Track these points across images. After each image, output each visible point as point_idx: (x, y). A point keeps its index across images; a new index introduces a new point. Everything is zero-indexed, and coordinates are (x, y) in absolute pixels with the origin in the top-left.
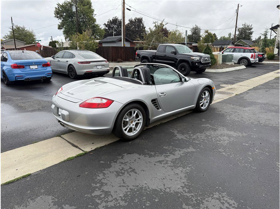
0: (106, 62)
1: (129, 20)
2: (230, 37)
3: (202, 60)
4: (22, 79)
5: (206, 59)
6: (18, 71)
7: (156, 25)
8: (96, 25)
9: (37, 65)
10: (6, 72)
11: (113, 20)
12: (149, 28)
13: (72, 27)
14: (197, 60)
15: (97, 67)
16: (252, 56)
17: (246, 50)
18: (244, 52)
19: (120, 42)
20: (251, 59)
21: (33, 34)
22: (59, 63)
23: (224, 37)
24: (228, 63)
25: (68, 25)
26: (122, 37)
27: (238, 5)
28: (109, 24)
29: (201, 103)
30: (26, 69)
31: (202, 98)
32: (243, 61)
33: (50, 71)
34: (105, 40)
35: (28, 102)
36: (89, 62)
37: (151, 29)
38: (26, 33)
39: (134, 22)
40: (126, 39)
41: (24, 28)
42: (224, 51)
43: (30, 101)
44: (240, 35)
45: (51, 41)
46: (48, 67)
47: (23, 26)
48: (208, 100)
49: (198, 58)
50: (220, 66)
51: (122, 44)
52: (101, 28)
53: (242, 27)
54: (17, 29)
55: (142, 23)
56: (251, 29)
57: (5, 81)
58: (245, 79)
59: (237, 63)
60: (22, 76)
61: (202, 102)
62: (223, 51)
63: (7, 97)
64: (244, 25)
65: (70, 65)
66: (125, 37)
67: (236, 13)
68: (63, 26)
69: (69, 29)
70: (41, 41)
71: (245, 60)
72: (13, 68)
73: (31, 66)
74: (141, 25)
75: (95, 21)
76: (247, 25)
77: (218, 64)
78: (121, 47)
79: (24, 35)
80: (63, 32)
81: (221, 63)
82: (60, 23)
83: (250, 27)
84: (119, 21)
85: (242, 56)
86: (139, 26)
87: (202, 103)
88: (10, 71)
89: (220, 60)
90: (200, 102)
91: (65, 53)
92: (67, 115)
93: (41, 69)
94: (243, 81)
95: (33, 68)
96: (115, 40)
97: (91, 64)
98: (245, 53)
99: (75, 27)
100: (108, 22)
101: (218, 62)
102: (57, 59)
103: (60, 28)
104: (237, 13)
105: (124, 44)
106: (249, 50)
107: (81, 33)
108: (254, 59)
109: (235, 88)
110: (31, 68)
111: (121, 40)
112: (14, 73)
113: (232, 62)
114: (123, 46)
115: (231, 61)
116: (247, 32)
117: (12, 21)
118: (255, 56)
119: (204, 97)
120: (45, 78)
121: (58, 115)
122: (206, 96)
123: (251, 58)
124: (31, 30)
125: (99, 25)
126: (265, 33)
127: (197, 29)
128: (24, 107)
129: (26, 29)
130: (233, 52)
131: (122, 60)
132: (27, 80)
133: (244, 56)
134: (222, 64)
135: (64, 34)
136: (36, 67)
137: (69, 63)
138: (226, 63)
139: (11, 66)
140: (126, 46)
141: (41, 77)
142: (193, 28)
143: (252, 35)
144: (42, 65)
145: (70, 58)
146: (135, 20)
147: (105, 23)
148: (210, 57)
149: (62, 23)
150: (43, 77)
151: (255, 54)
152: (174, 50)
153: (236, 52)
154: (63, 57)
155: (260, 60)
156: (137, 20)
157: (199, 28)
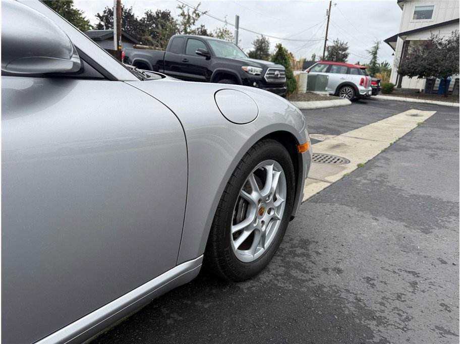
1: (147, 13)
2: (314, 59)
3: (268, 74)
5: (276, 73)
7: (184, 13)
8: (72, 10)
14: (256, 74)
16: (362, 81)
17: (352, 70)
18: (348, 72)
20: (361, 88)
23: (305, 59)
24: (318, 92)
26: (115, 32)
27: (331, 2)
29: (240, 233)
31: (248, 203)
32: (346, 89)
39: (155, 18)
40: (123, 36)
42: (310, 69)
44: (329, 57)
48: (279, 207)
49: (258, 70)
50: (304, 97)
51: (114, 46)
53: (333, 45)
56: (345, 49)
58: (359, 123)
59: (334, 95)
61: (247, 228)
62: (308, 69)
64: (336, 42)
66: (121, 32)
67: (327, 15)
71: (349, 89)
75: (72, 2)
76: (339, 42)
77: (299, 92)
81: (305, 92)
83: (344, 46)
84: (125, 13)
85: (344, 81)
87: (246, 235)
89: (303, 87)
90: (234, 229)
94: (357, 128)
96: (99, 36)
98: (349, 76)
100: (105, 11)
101: (300, 89)
104: (329, 16)
105: (118, 45)
106: (356, 70)
108: (365, 87)
109: (346, 145)
111: (112, 38)
113: (326, 91)
114: (116, 49)
115: (324, 90)
116: (339, 53)
118: (366, 83)
119: (254, 196)
122: (267, 191)
123: (361, 85)
125: (79, 12)
126: (373, 49)
127: (264, 42)
130: (328, 71)
133: (347, 81)
134: (307, 92)
138: (315, 92)
140: (120, 49)
142: (258, 40)
143: (346, 60)
146: (158, 15)
147: (99, 14)
148: (284, 71)
151: (366, 78)
152: (205, 50)
153: (332, 73)
155: (375, 92)
156: (160, 15)
157: (267, 41)
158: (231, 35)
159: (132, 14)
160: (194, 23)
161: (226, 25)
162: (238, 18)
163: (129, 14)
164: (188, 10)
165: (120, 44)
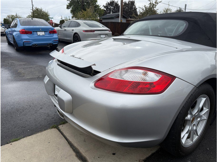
0: (109, 31)
4: (30, 44)
6: (25, 37)
7: (151, 3)
8: (97, 5)
9: (44, 31)
10: (15, 37)
11: (110, 2)
12: (144, 6)
13: (78, 7)
15: (101, 36)
19: (118, 19)
21: (48, 14)
22: (65, 32)
25: (75, 6)
26: (120, 14)
28: (107, 6)
30: (33, 35)
33: (56, 38)
34: (105, 17)
35: (30, 68)
36: (94, 31)
37: (146, 6)
38: (43, 13)
39: (127, 4)
40: (123, 16)
41: (41, 9)
43: (31, 67)
45: (61, 20)
46: (54, 34)
47: (41, 8)
51: (119, 20)
52: (101, 8)
54: (37, 10)
55: (134, 5)
57: (15, 46)
60: (30, 42)
63: (11, 61)
65: (76, 33)
66: (122, 14)
68: (70, 6)
69: (76, 9)
70: (53, 18)
72: (21, 34)
73: (38, 33)
74: (133, 7)
75: (97, 2)
78: (118, 23)
79: (42, 15)
80: (71, 11)
82: (68, 3)
84: (115, 3)
86: (131, 8)
88: (19, 36)
91: (71, 22)
92: (69, 102)
93: (48, 36)
95: (40, 34)
96: (113, 16)
97: (96, 32)
99: (80, 7)
100: (107, 4)
102: (64, 28)
103: (68, 8)
105: (121, 20)
107: (85, 10)
110: (38, 34)
111: (119, 17)
112: (23, 38)
114: (120, 21)
117: (32, 3)
120: (51, 45)
121: (55, 94)
124: (46, 11)
125: (99, 6)
127: (180, 11)
128: (23, 74)
129: (43, 10)
131: (119, 34)
132: (34, 46)
135: (71, 13)
136: (43, 33)
137: (74, 32)
139: (19, 31)
140: (122, 22)
141: (48, 44)
142: (177, 10)
144: (48, 32)
145: (75, 27)
147: (104, 5)
149: (70, 4)
150: (50, 44)
154: (69, 27)
156: (130, 3)
157: (182, 11)
158: (171, 11)
159: (118, 4)
160: (155, 7)
161: (169, 6)
162: (186, 5)
163: (117, 3)
164: (152, 1)
165: (122, 19)
